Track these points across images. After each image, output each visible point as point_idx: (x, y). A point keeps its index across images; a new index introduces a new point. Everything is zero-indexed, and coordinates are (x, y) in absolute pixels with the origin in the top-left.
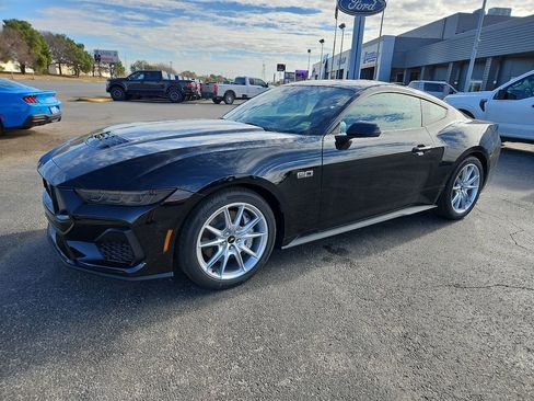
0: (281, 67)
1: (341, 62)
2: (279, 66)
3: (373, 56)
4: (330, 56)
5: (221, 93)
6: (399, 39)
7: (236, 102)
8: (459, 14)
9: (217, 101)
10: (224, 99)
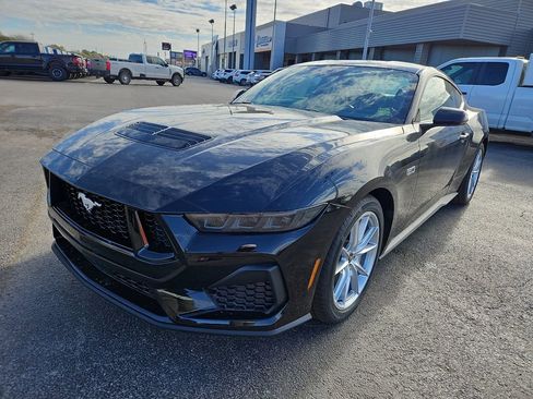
0: (166, 46)
1: (234, 44)
2: (164, 44)
3: (265, 40)
4: (221, 37)
5: (114, 71)
6: (289, 25)
7: (133, 82)
8: (342, 5)
9: (109, 80)
10: (118, 78)
